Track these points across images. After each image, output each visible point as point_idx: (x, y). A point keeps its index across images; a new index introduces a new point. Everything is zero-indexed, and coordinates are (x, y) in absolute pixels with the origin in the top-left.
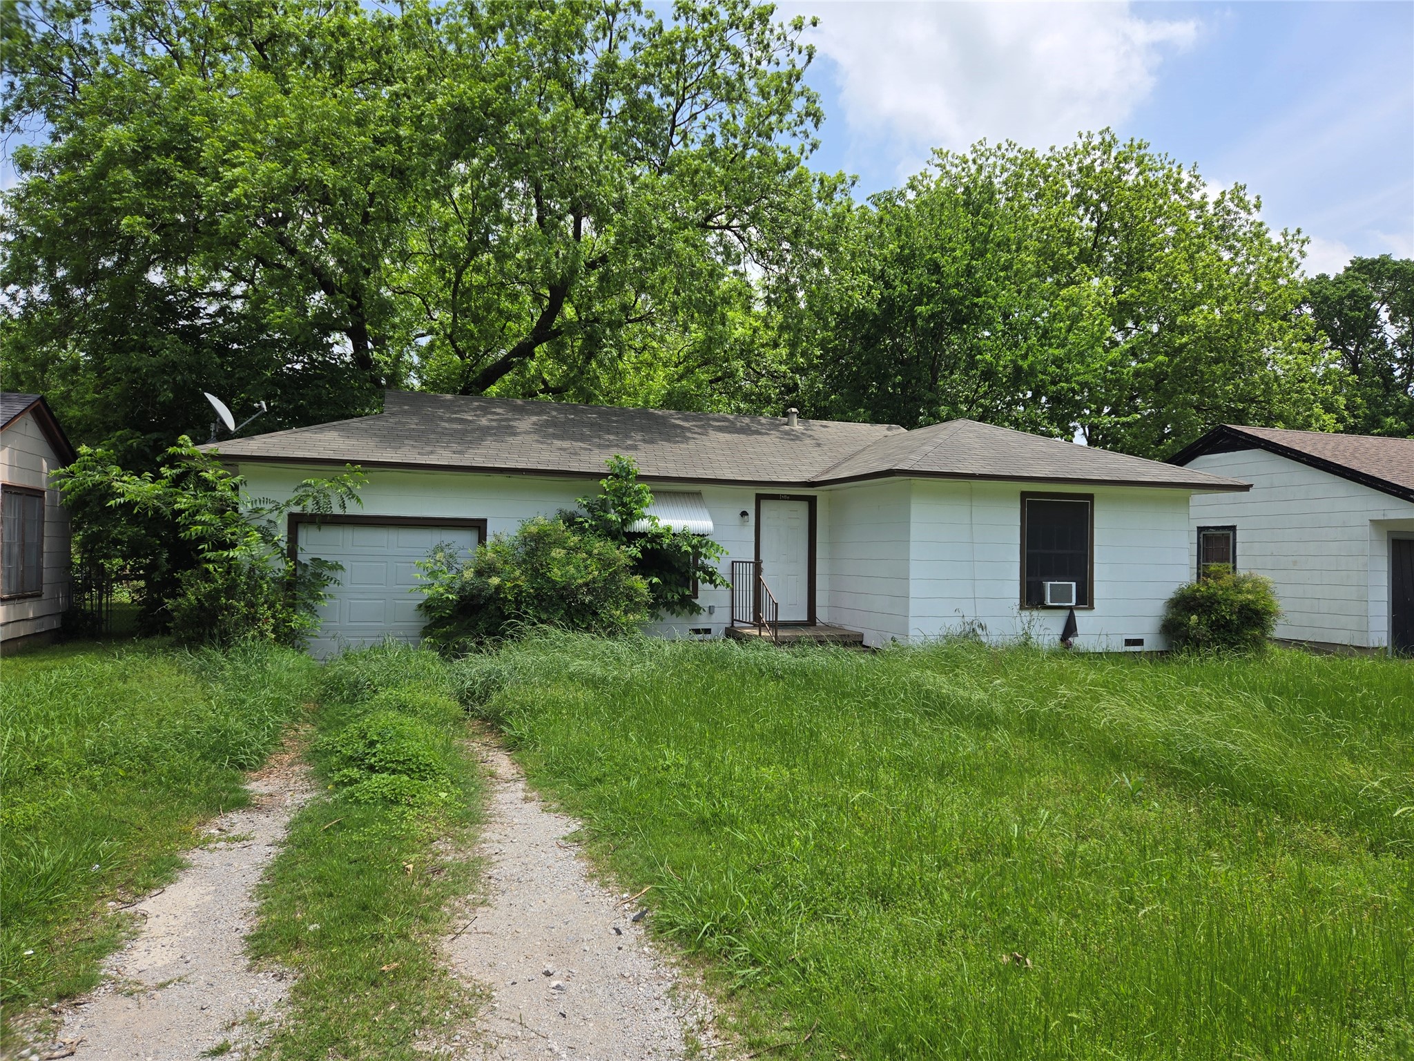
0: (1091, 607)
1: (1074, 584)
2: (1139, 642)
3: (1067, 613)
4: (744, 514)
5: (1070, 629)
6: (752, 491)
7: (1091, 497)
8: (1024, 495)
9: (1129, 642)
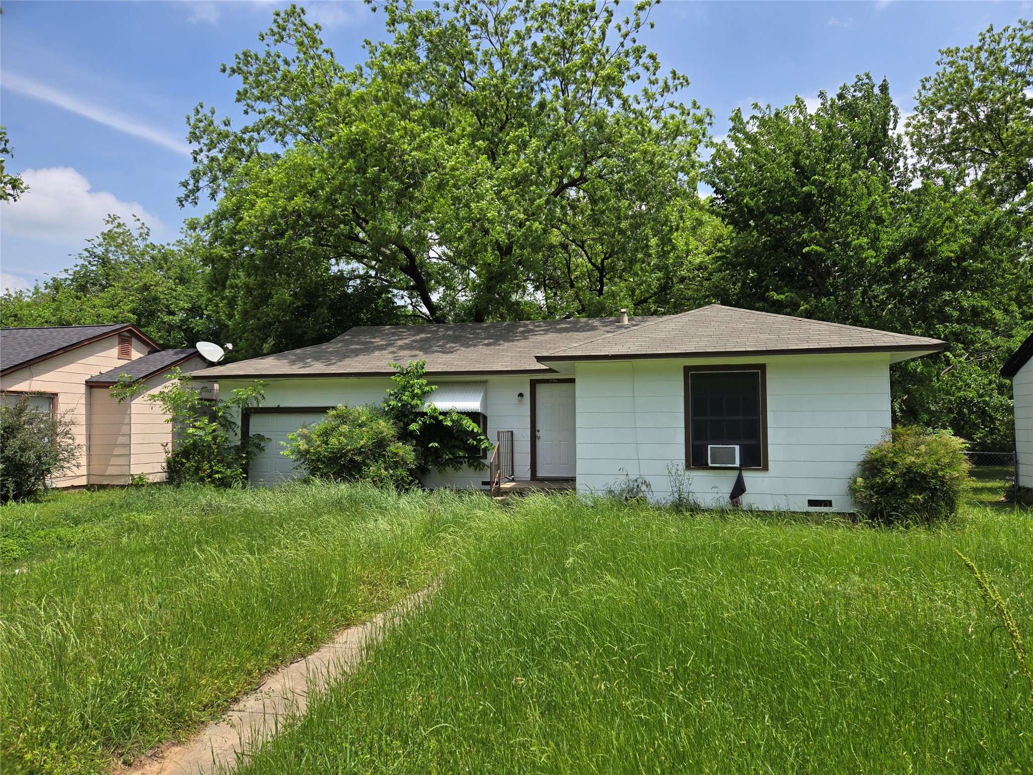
0: (766, 468)
1: (737, 448)
2: (828, 503)
3: (735, 474)
4: (521, 395)
5: (739, 489)
6: (527, 378)
7: (762, 367)
8: (687, 369)
9: (812, 503)
